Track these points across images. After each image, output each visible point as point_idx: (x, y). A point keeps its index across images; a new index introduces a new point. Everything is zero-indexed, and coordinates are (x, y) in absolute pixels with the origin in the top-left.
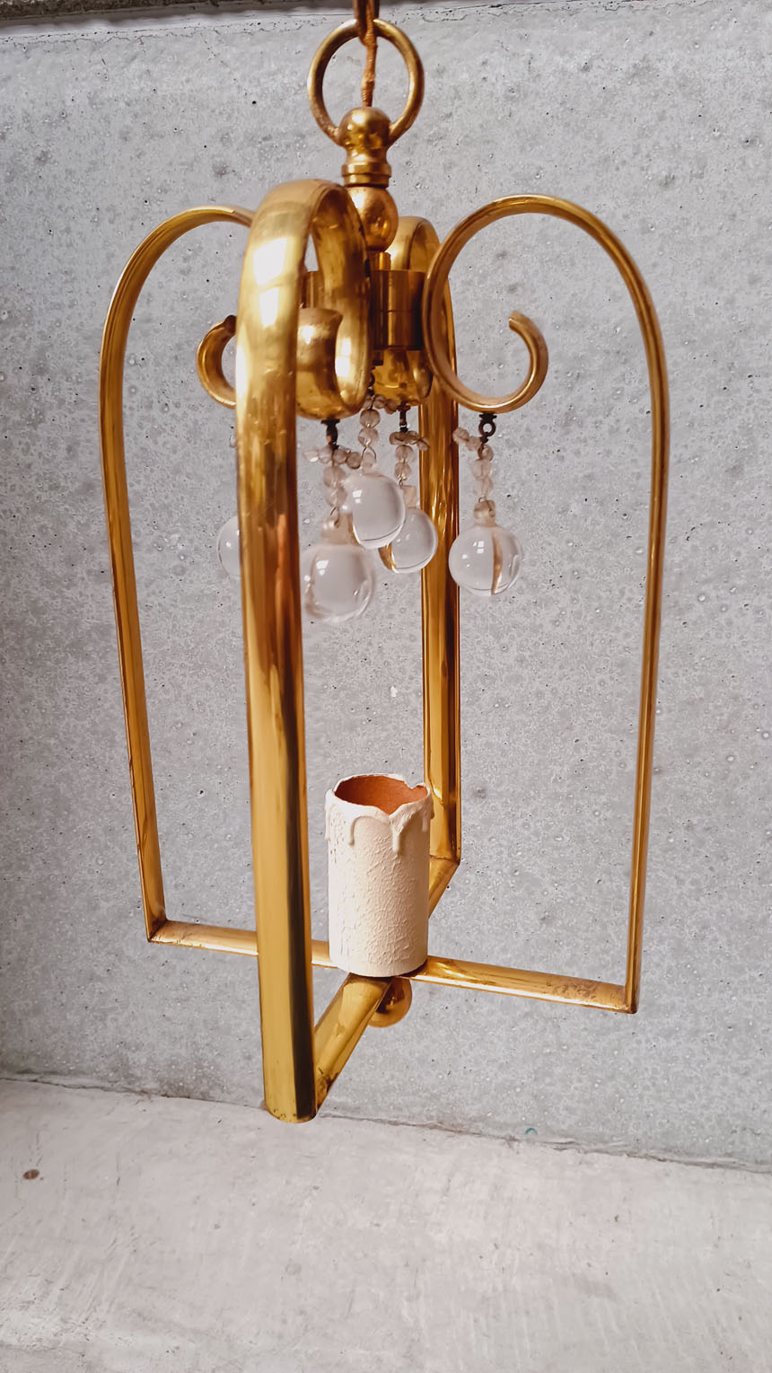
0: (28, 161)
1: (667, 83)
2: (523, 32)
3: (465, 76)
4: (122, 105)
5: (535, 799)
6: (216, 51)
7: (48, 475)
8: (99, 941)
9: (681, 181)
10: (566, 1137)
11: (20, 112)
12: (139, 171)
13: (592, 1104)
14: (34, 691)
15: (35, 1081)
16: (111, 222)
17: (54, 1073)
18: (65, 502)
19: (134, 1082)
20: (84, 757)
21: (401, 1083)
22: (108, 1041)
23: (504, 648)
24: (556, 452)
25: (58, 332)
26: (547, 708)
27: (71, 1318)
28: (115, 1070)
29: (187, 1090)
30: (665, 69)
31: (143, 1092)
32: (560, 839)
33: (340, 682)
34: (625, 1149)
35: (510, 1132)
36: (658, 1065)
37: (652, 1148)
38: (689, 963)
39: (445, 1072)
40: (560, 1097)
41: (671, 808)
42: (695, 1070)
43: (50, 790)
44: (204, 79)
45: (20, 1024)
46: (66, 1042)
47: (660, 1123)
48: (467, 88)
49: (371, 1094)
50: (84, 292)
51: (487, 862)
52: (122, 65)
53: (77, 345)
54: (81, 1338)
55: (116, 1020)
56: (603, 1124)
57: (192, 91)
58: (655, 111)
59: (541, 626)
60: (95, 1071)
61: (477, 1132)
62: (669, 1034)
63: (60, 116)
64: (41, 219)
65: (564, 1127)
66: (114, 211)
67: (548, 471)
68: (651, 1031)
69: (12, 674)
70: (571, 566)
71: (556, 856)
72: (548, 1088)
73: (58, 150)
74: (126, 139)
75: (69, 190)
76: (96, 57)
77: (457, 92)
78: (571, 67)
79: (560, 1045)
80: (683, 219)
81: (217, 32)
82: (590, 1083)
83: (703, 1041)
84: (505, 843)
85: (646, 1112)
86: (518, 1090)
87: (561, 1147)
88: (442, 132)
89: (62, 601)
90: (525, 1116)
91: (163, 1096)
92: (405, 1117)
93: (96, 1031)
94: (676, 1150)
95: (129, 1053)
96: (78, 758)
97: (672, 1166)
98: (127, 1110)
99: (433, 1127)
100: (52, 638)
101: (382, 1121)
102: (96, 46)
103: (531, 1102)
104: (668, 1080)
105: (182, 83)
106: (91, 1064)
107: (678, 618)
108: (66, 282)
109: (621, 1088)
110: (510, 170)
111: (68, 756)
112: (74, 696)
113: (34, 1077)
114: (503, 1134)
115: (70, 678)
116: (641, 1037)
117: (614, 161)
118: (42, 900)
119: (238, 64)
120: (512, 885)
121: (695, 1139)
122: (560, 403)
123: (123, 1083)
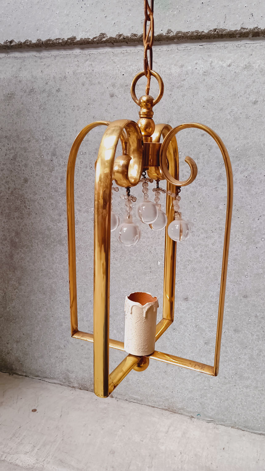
0: (54, 91)
1: (256, 71)
2: (209, 54)
3: (190, 68)
4: (83, 75)
5: (204, 302)
6: (112, 59)
7: (54, 187)
8: (62, 336)
9: (260, 102)
10: (211, 418)
11: (52, 76)
12: (87, 95)
13: (220, 408)
14: (47, 255)
15: (40, 380)
16: (78, 110)
17: (46, 378)
18: (59, 196)
19: (70, 384)
20: (61, 277)
21: (156, 393)
22: (63, 369)
23: (196, 252)
24: (215, 188)
25: (60, 143)
26: (209, 272)
27: (39, 459)
28: (65, 379)
29: (87, 388)
30: (255, 66)
31: (73, 387)
32: (212, 317)
33: (141, 259)
34: (230, 425)
35: (192, 414)
36: (243, 397)
37: (240, 426)
38: (255, 363)
39: (171, 391)
40: (209, 404)
41: (250, 309)
42: (256, 400)
43: (50, 286)
44: (108, 67)
45: (36, 361)
46: (50, 368)
47: (243, 418)
48: (191, 71)
49: (146, 396)
50: (68, 131)
51: (187, 322)
52: (83, 62)
53: (65, 147)
54: (41, 466)
55: (66, 362)
56: (224, 416)
57: (104, 71)
58: (252, 80)
59: (208, 245)
60: (59, 378)
61: (181, 413)
62: (247, 387)
63: (64, 77)
64: (57, 109)
65: (210, 415)
66: (79, 107)
67: (212, 194)
68: (241, 385)
69: (40, 249)
70: (219, 226)
71: (211, 322)
72: (205, 401)
73: (63, 88)
74: (83, 85)
75: (66, 100)
76: (76, 60)
77: (187, 72)
78: (225, 65)
79: (210, 387)
80: (260, 114)
81: (113, 52)
82: (219, 401)
83: (259, 391)
84: (194, 316)
85: (238, 413)
86: (195, 400)
87: (209, 422)
88: (182, 85)
89: (57, 227)
90: (197, 410)
91: (79, 389)
92: (157, 405)
93: (60, 365)
94: (248, 427)
95: (69, 374)
96: (59, 277)
97: (246, 433)
98: (67, 393)
99: (166, 410)
100: (53, 238)
101: (149, 406)
102: (76, 56)
103: (199, 405)
104: (246, 403)
105: (101, 68)
106: (58, 376)
107: (254, 245)
108: (63, 128)
109: (230, 404)
110: (203, 97)
111: (56, 276)
112: (58, 257)
113: (40, 378)
114: (189, 415)
115: (58, 251)
116: (237, 387)
117: (237, 95)
118: (45, 321)
119: (119, 63)
120: (195, 331)
121: (255, 425)
122: (217, 173)
123: (67, 383)
